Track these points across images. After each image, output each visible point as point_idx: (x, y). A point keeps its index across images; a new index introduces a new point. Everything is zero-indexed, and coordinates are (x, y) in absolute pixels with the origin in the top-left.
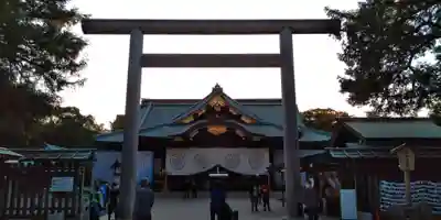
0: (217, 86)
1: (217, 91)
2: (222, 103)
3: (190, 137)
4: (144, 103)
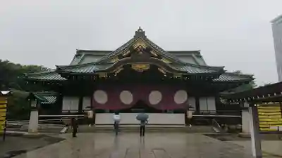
0: (140, 29)
1: (140, 34)
2: (144, 46)
3: (114, 73)
4: (79, 53)
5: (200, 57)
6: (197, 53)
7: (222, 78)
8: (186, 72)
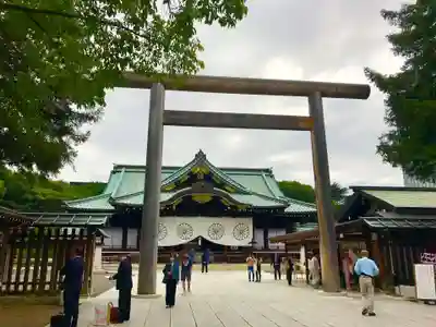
0: (201, 152)
1: (201, 157)
2: (205, 171)
3: (172, 205)
4: (117, 169)
5: (271, 176)
6: (268, 172)
8: (251, 205)
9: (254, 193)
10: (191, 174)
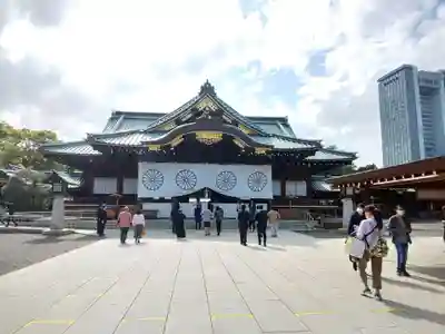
0: (207, 83)
1: (207, 90)
2: (214, 108)
3: (169, 146)
4: (115, 116)
5: (287, 126)
6: (284, 121)
7: (319, 156)
8: (272, 147)
9: (274, 136)
10: (194, 111)
